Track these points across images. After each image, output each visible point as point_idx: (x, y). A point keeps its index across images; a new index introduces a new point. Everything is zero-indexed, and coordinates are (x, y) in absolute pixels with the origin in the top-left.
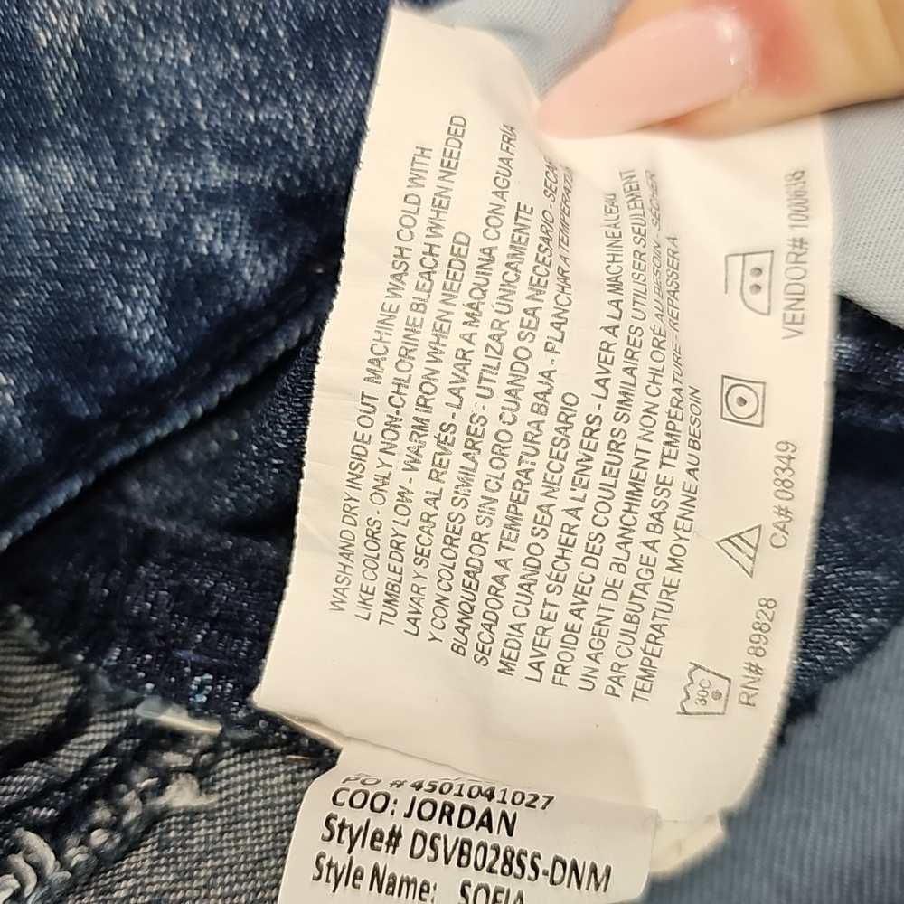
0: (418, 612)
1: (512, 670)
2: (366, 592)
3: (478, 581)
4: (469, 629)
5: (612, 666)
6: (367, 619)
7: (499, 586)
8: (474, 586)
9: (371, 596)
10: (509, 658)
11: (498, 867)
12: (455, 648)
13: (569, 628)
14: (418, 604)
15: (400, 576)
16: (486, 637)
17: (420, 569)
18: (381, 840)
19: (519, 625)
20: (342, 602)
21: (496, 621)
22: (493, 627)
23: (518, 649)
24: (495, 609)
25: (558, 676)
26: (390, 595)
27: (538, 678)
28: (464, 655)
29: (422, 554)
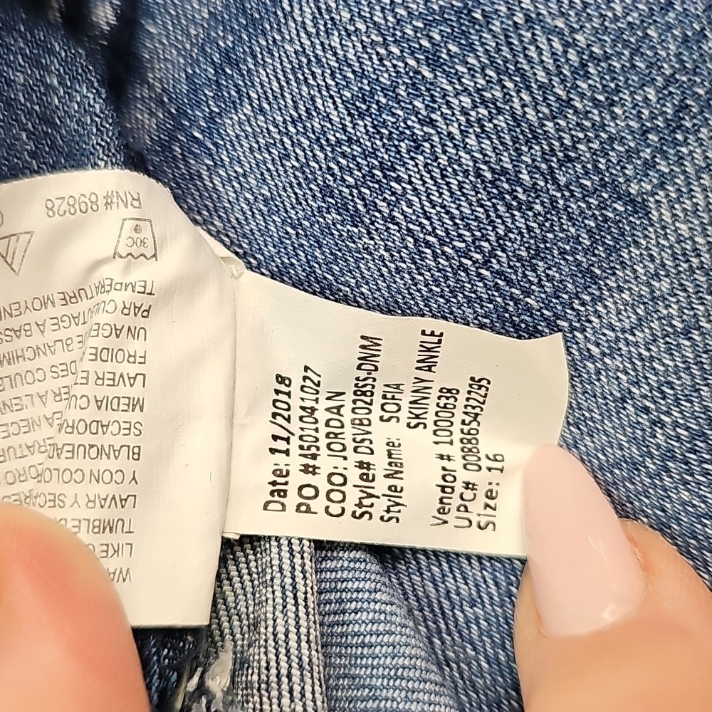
0: (114, 498)
1: (138, 399)
2: (107, 551)
3: (64, 445)
4: (113, 446)
5: (125, 315)
6: (131, 545)
7: (65, 425)
8: (70, 448)
9: (110, 546)
10: (128, 405)
11: (368, 399)
12: (136, 457)
13: (94, 357)
14: (105, 499)
15: (82, 521)
16: (114, 428)
17: (69, 502)
18: (367, 474)
19: (97, 401)
20: (121, 572)
21: (97, 422)
22: (104, 424)
23: (119, 398)
24: (86, 425)
25: (139, 360)
26: (104, 528)
27: (142, 377)
28: (139, 447)
29: (54, 501)
